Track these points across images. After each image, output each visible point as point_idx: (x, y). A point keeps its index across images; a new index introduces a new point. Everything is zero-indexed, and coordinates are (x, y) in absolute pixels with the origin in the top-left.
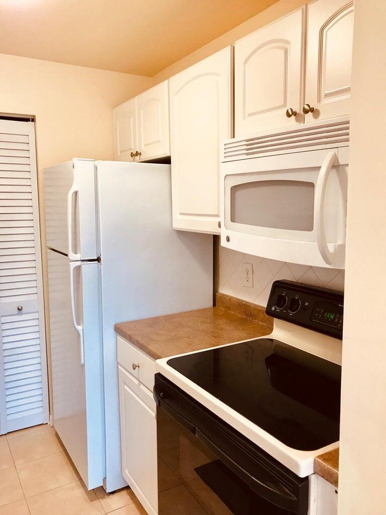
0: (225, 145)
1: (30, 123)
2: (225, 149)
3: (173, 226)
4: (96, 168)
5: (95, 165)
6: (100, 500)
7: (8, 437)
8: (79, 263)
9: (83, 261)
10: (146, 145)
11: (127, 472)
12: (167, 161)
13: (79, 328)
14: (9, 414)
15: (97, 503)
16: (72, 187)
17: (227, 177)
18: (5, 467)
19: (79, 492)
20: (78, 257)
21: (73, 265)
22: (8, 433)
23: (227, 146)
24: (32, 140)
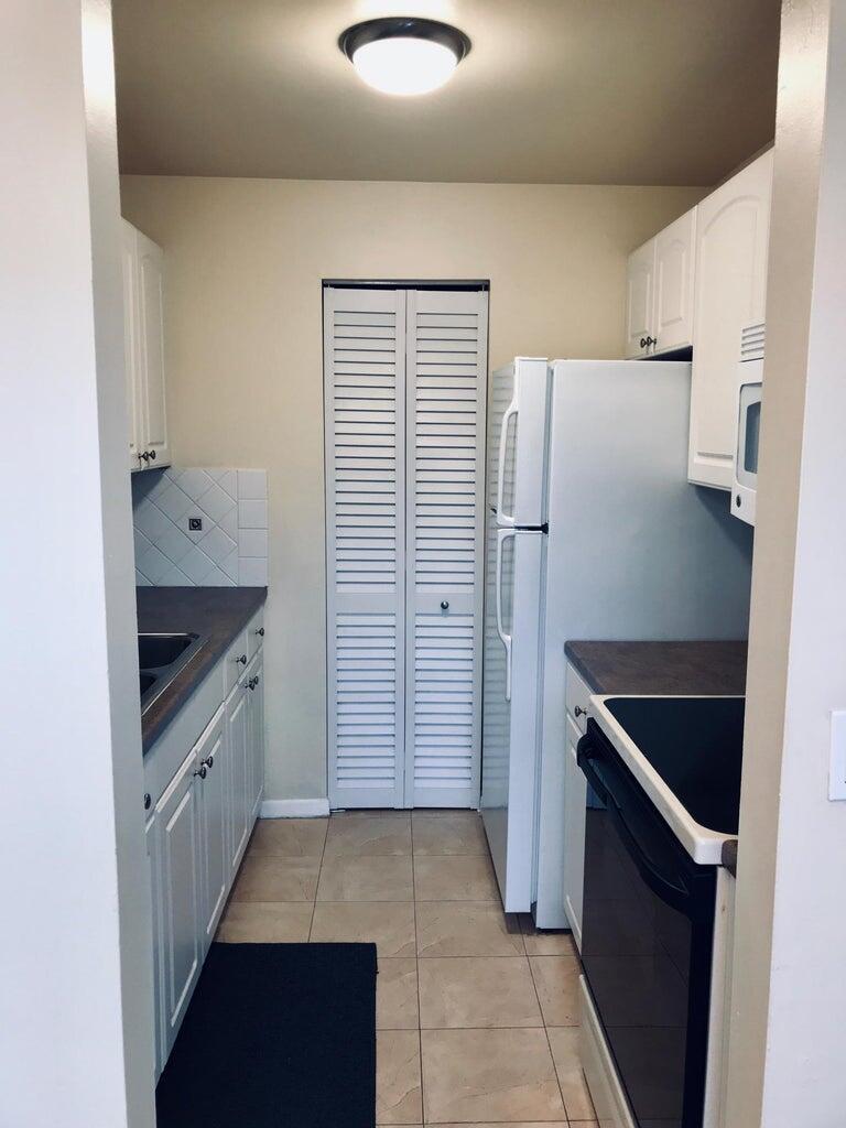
0: (744, 331)
1: (482, 294)
2: (744, 338)
3: (689, 477)
4: (551, 372)
5: (549, 368)
6: (525, 936)
7: (414, 815)
8: (512, 532)
9: (519, 528)
10: (663, 325)
11: (568, 898)
12: (685, 355)
13: (507, 638)
14: (418, 778)
15: (517, 938)
16: (511, 406)
17: (745, 388)
18: (400, 853)
19: (494, 916)
20: (511, 521)
21: (502, 533)
22: (415, 809)
23: (748, 333)
24: (481, 323)
